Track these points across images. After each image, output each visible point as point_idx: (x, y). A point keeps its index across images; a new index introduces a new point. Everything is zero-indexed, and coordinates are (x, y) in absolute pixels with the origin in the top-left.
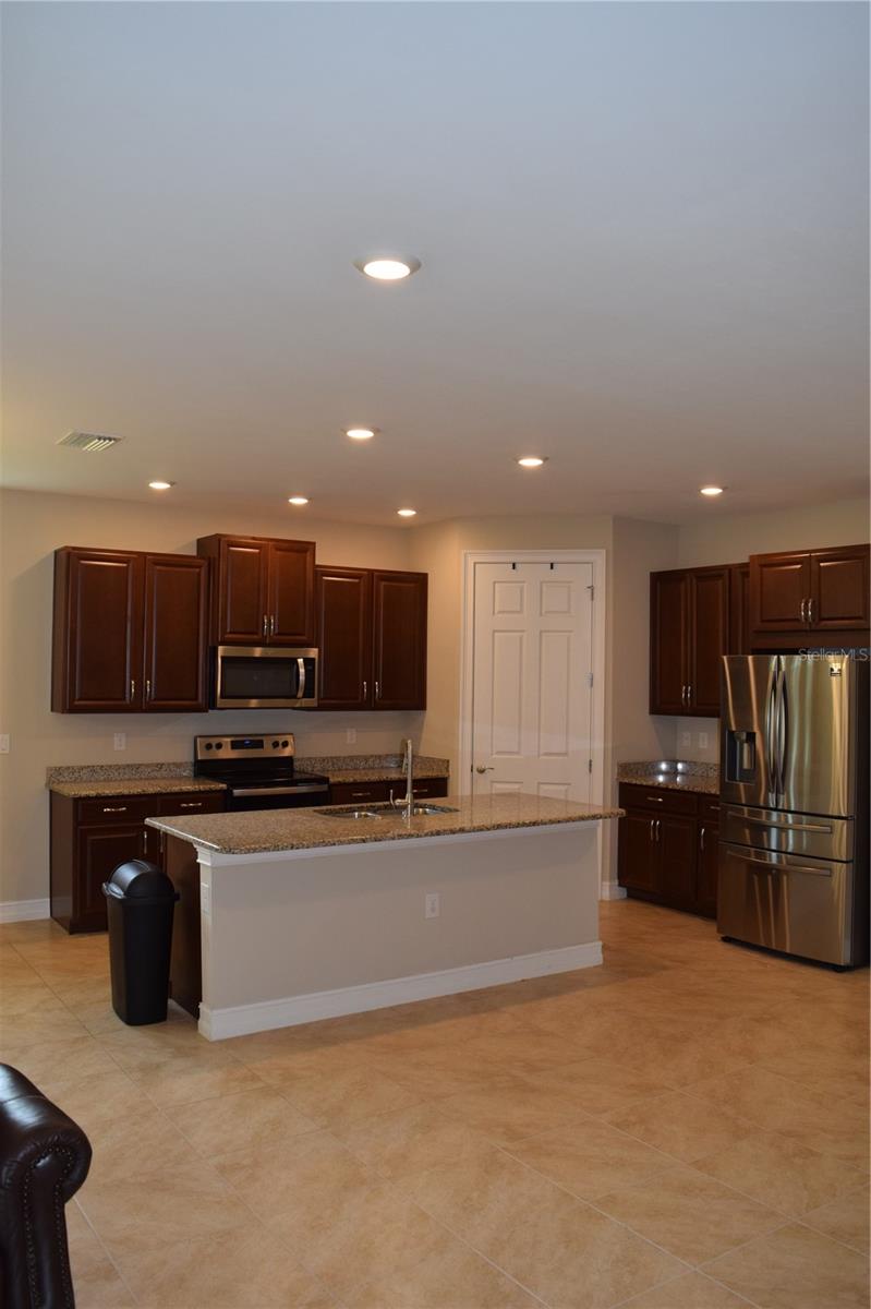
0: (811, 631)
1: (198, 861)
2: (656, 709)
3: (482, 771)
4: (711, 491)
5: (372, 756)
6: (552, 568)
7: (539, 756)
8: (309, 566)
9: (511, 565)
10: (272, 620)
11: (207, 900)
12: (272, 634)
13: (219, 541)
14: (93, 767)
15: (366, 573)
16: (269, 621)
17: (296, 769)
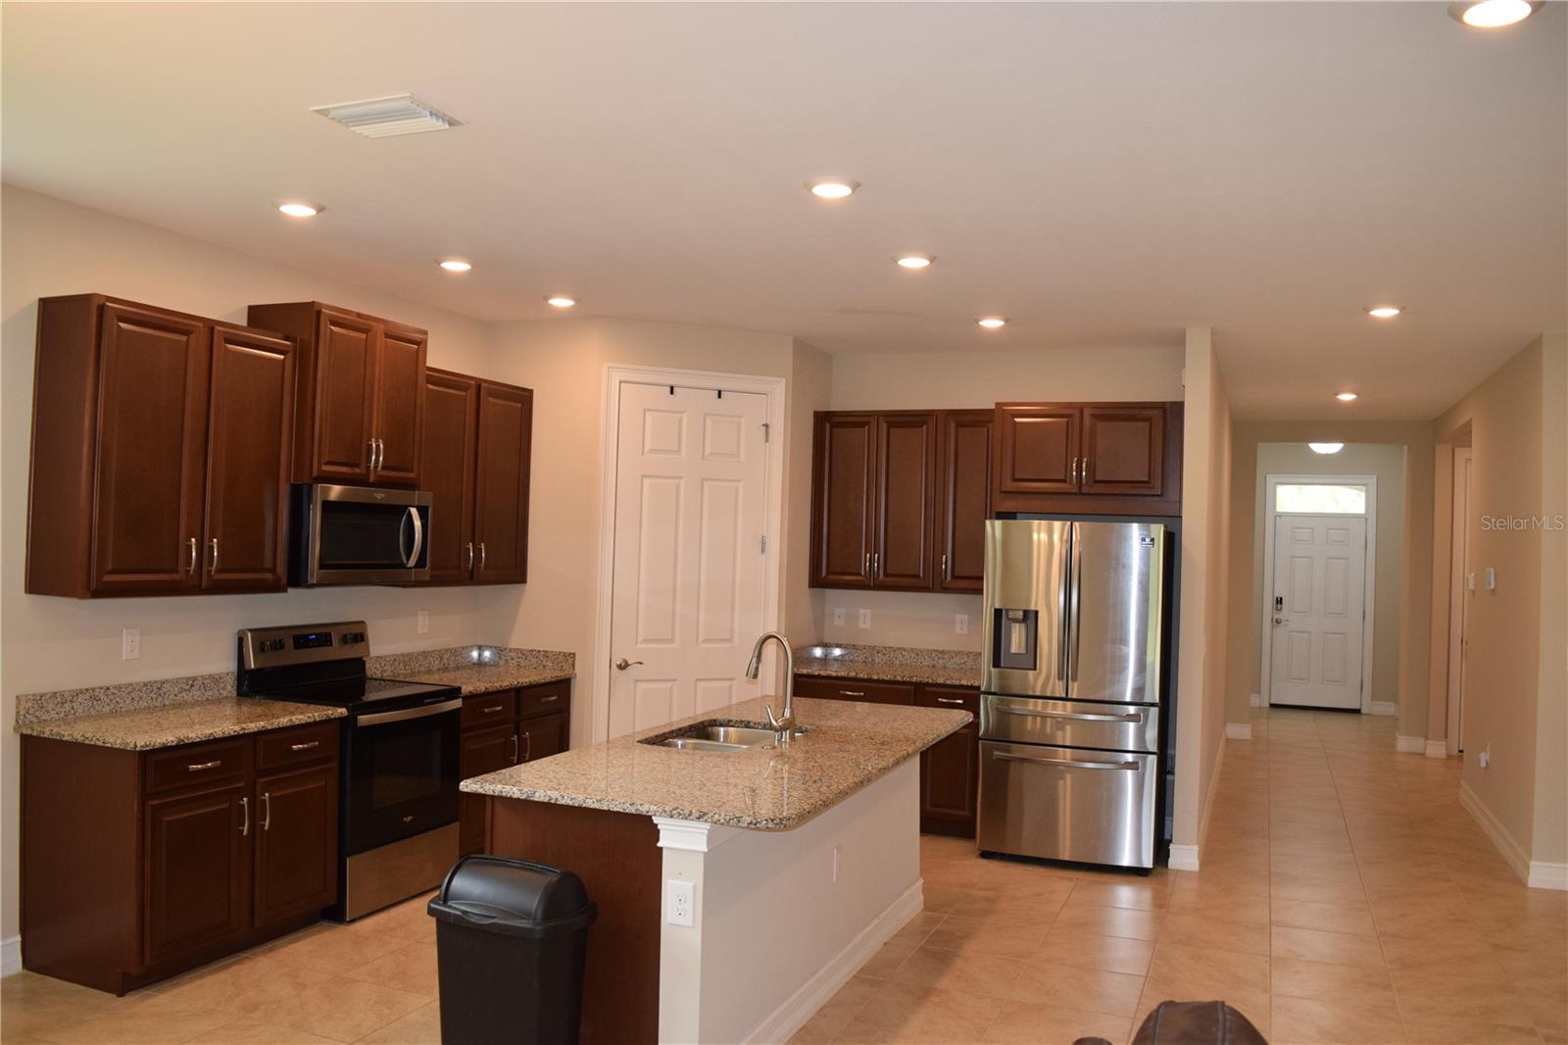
0: (1082, 494)
1: (659, 844)
2: (817, 581)
3: (623, 667)
5: (447, 651)
6: (720, 397)
7: (697, 644)
8: (420, 367)
9: (669, 389)
10: (382, 446)
11: (688, 906)
12: (379, 468)
13: (319, 313)
14: (93, 690)
15: (473, 382)
16: (378, 446)
17: (369, 673)
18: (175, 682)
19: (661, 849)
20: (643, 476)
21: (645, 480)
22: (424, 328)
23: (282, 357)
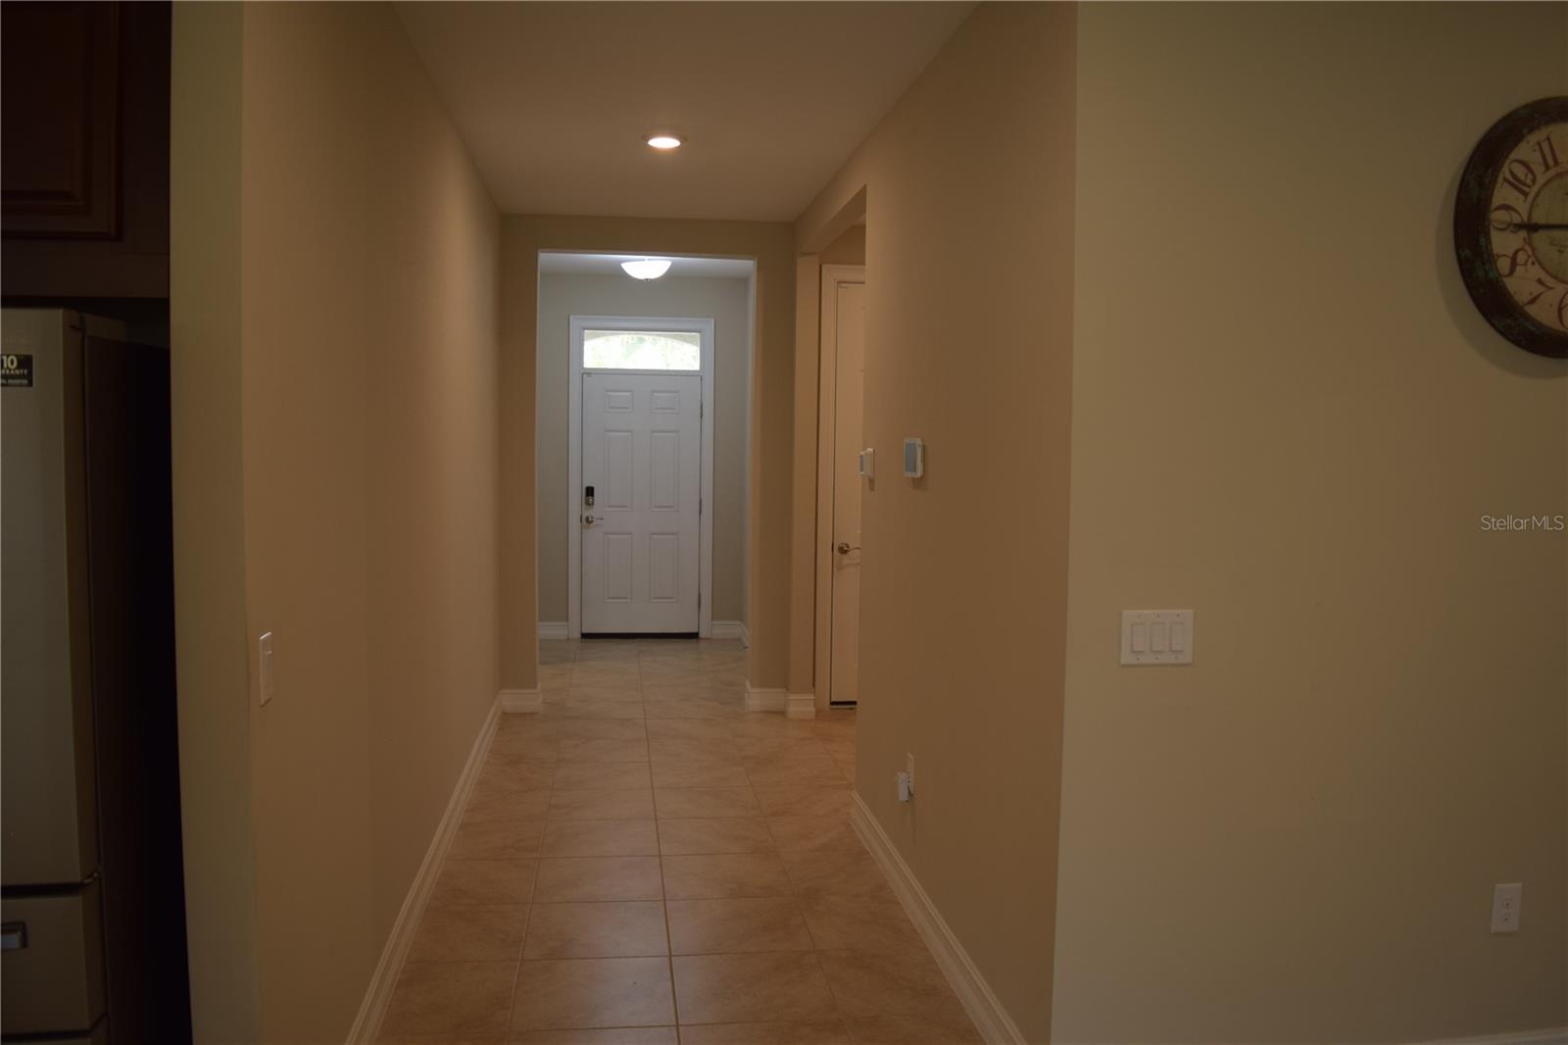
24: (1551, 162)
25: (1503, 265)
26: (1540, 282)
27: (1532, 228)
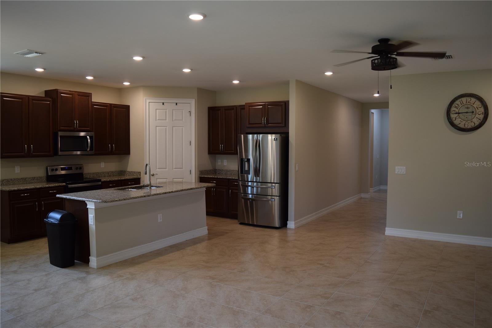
0: (265, 127)
1: (87, 207)
2: (210, 152)
3: (153, 175)
4: (236, 82)
5: (110, 172)
6: (176, 105)
7: (173, 169)
8: (90, 102)
9: (162, 103)
10: (78, 122)
11: (93, 220)
12: (77, 127)
13: (57, 92)
14: (8, 179)
15: (109, 105)
16: (77, 122)
17: (84, 177)
18: (29, 178)
19: (88, 208)
20: (156, 126)
21: (157, 127)
22: (91, 92)
23: (49, 102)
24: (462, 103)
25: (454, 119)
26: (461, 121)
27: (459, 113)
